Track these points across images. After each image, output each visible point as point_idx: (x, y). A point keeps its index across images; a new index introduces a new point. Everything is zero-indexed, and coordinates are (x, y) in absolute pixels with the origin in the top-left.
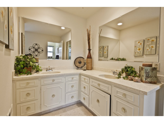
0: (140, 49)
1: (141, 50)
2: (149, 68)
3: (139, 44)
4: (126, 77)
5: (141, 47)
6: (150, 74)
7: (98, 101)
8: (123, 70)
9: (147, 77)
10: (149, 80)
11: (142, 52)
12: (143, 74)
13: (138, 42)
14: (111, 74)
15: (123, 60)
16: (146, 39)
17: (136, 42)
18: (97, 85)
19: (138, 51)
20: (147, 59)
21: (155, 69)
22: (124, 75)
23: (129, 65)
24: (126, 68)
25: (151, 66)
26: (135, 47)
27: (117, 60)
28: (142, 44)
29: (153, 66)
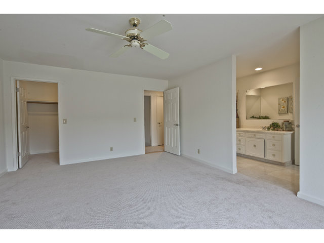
0: (284, 107)
1: (286, 108)
2: (287, 123)
3: (283, 102)
4: (274, 129)
5: (286, 105)
6: (288, 126)
7: (255, 146)
8: (271, 125)
9: (286, 128)
10: (287, 129)
11: (286, 110)
12: (284, 126)
13: (281, 100)
14: (261, 130)
15: (266, 118)
16: (290, 97)
17: (279, 99)
18: (253, 136)
19: (283, 109)
20: (288, 117)
21: (290, 123)
22: (272, 128)
23: (275, 121)
24: (273, 124)
25: (288, 121)
26: (279, 104)
27: (260, 118)
28: (287, 102)
29: (290, 122)
